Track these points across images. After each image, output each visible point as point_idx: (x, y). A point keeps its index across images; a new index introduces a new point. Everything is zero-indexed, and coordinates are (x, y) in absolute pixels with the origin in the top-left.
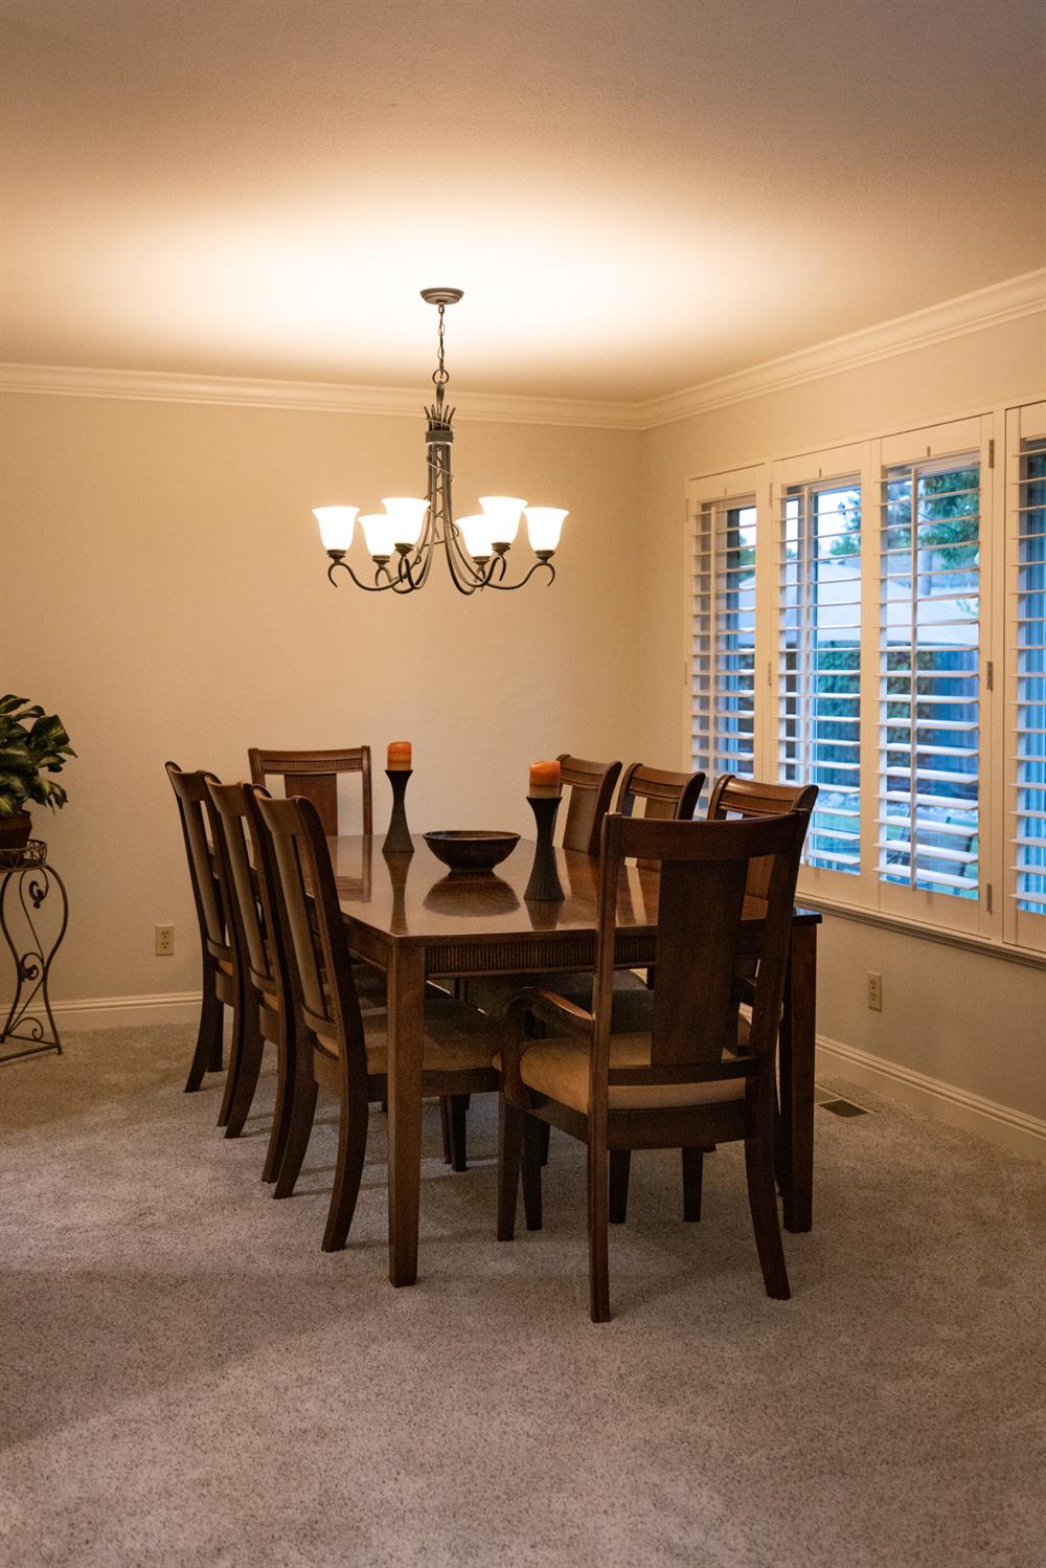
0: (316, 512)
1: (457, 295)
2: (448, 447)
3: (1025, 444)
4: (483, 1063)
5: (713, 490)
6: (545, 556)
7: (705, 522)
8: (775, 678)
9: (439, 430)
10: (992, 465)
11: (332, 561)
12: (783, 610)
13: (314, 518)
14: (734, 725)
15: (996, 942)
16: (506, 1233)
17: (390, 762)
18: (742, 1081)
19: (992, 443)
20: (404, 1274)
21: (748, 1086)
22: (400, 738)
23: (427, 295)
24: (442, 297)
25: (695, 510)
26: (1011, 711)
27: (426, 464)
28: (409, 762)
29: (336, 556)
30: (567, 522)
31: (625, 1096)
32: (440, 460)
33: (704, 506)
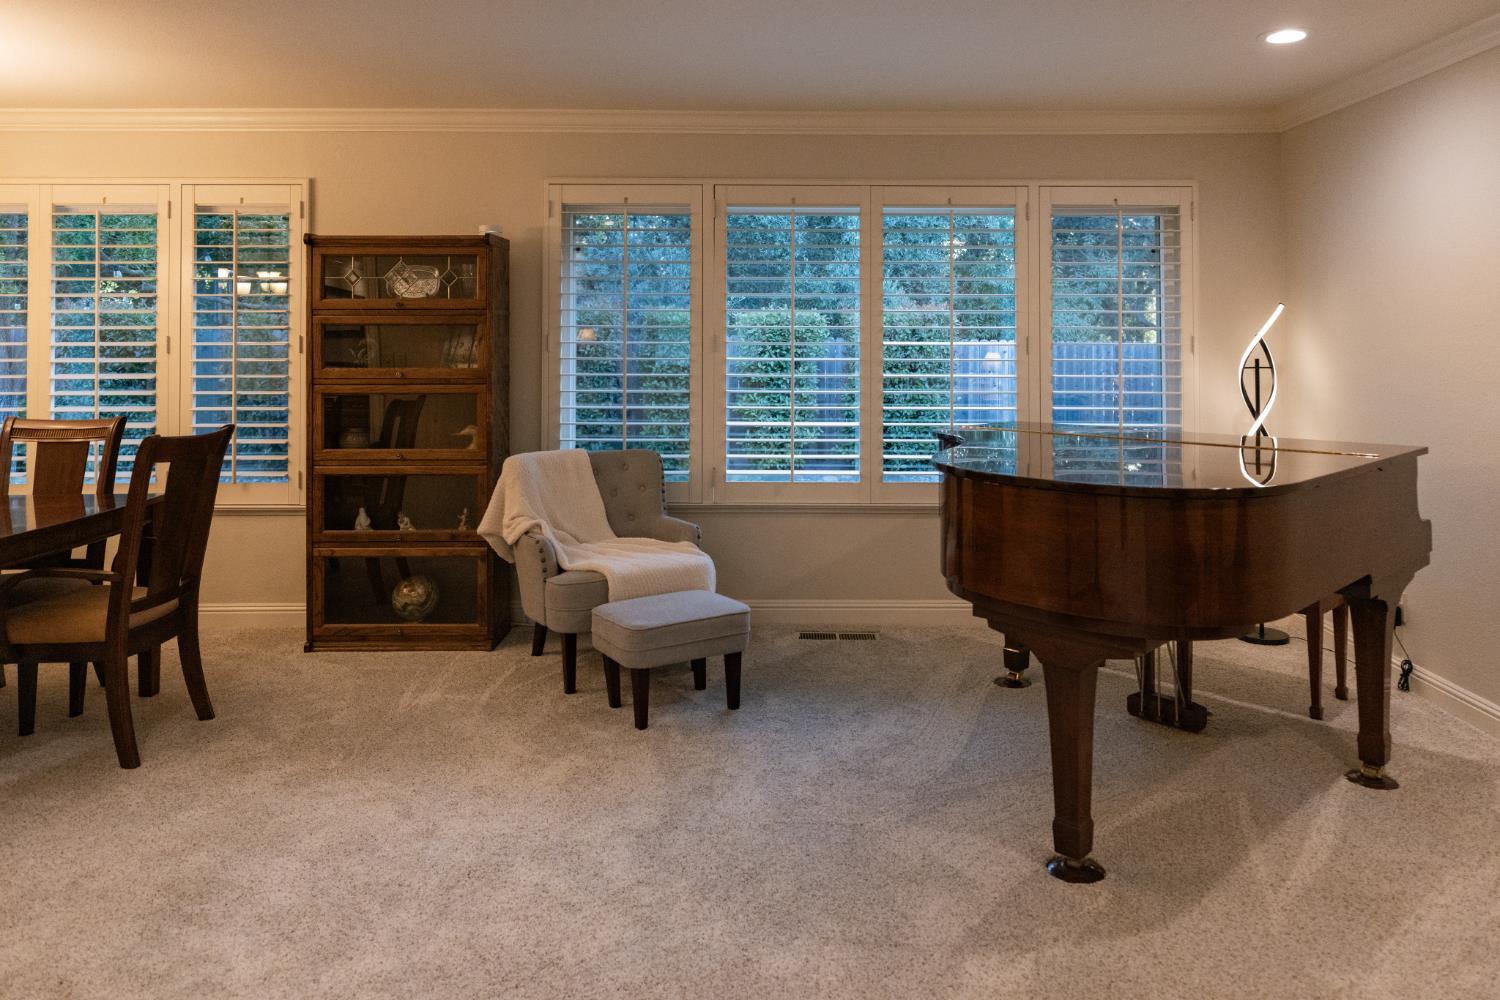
3: (200, 208)
10: (169, 216)
18: (179, 598)
19: (170, 202)
26: (188, 365)
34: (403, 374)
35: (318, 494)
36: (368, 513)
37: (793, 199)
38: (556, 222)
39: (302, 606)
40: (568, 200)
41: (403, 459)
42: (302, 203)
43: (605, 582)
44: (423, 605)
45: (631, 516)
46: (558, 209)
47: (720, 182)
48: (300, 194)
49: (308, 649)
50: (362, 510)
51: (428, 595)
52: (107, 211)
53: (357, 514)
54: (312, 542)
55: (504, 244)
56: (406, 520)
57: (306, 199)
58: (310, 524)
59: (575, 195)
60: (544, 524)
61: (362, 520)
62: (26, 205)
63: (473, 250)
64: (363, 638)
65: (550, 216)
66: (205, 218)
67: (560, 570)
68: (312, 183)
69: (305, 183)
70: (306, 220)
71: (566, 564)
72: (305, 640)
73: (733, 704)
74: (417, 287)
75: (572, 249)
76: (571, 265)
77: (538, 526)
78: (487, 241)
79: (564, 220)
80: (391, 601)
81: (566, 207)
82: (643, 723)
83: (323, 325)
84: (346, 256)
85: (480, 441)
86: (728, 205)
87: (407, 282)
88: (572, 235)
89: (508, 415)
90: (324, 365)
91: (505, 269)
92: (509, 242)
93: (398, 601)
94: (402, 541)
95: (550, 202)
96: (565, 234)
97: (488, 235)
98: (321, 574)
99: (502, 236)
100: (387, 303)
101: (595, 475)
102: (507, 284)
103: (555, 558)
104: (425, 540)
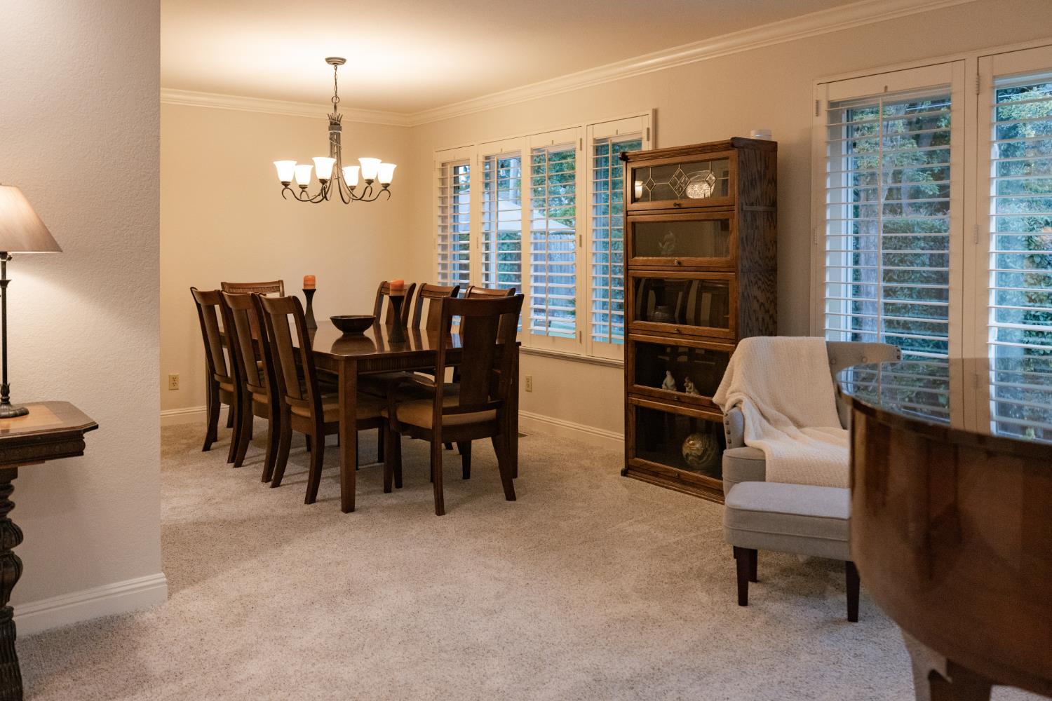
0: (275, 163)
1: (343, 61)
2: (339, 134)
3: (596, 141)
4: (376, 414)
5: (448, 157)
6: (386, 186)
7: (443, 171)
8: (480, 245)
9: (335, 124)
10: (581, 149)
11: (284, 187)
12: (483, 213)
13: (274, 168)
14: (457, 267)
15: (583, 355)
16: (387, 490)
17: (305, 285)
18: (494, 411)
19: (581, 139)
20: (349, 507)
21: (497, 413)
22: (309, 274)
23: (328, 60)
24: (336, 62)
25: (439, 166)
26: (590, 255)
27: (329, 141)
28: (314, 285)
29: (286, 184)
30: (396, 170)
31: (449, 419)
32: (335, 140)
33: (443, 165)
34: (679, 263)
35: (631, 355)
36: (673, 376)
38: (823, 120)
39: (624, 439)
40: (835, 97)
41: (679, 333)
42: (648, 129)
43: (764, 461)
44: (700, 457)
46: (824, 107)
47: (984, 54)
48: (648, 122)
49: (624, 473)
50: (668, 373)
51: (705, 452)
52: (554, 150)
53: (665, 376)
54: (628, 393)
55: (773, 146)
56: (691, 385)
57: (651, 126)
58: (626, 377)
59: (840, 92)
60: (746, 398)
61: (669, 380)
62: (520, 150)
63: (724, 153)
64: (656, 474)
65: (817, 114)
66: (600, 148)
67: (744, 445)
68: (655, 112)
69: (650, 113)
70: (650, 143)
71: (747, 441)
72: (623, 466)
73: (853, 617)
74: (699, 190)
75: (844, 144)
76: (844, 160)
77: (740, 401)
78: (734, 144)
79: (834, 115)
80: (680, 450)
81: (832, 104)
82: (743, 601)
83: (634, 224)
84: (647, 167)
85: (731, 322)
86: (994, 77)
87: (697, 187)
88: (844, 130)
89: (774, 302)
90: (634, 255)
91: (767, 167)
92: (776, 143)
93: (685, 451)
94: (680, 401)
95: (817, 102)
96: (833, 131)
97: (733, 139)
98: (632, 418)
99: (765, 139)
100: (669, 204)
101: (831, 363)
102: (774, 181)
103: (741, 432)
104: (694, 403)
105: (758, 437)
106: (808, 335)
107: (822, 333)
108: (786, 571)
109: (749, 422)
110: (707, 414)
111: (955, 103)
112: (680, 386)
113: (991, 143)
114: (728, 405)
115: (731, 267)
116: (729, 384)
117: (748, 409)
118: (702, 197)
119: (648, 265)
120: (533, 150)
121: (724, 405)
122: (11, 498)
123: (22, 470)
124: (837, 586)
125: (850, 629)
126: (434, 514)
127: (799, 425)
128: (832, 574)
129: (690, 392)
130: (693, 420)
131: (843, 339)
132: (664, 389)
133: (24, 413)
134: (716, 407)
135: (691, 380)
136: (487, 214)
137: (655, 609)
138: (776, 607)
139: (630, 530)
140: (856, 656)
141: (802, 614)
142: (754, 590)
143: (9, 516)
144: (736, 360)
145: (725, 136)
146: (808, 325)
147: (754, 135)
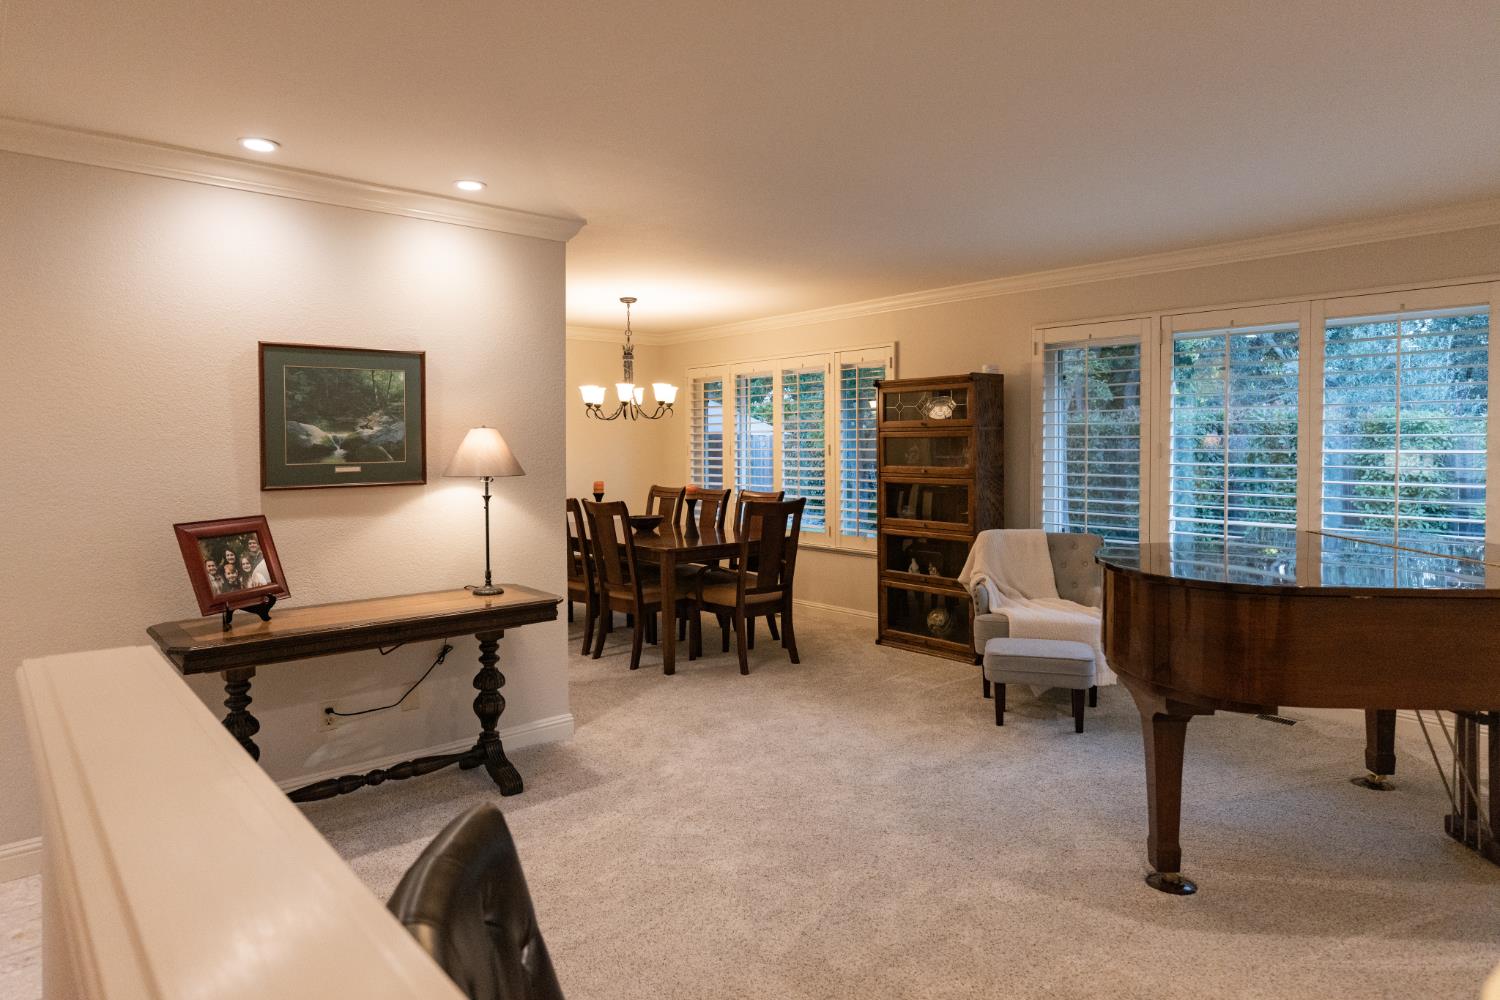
0: (581, 388)
1: (634, 300)
2: (632, 362)
3: (843, 366)
5: (700, 374)
6: (670, 405)
7: (695, 387)
8: (731, 447)
9: (628, 354)
10: (829, 372)
11: (588, 408)
12: (735, 425)
13: (579, 390)
15: (833, 547)
17: (595, 489)
18: (781, 592)
19: (830, 365)
21: (777, 595)
23: (622, 300)
24: (628, 301)
25: (691, 382)
26: (838, 462)
27: (623, 368)
28: (602, 489)
29: (589, 405)
31: (751, 599)
32: (628, 367)
33: (695, 381)
34: (925, 471)
35: (883, 546)
36: (917, 562)
37: (1232, 322)
38: (1040, 358)
39: (876, 615)
40: (1049, 341)
41: (926, 527)
42: (892, 359)
43: (1007, 623)
44: (942, 627)
45: (1075, 584)
46: (1041, 348)
47: (1166, 313)
48: (891, 352)
49: (878, 642)
50: (913, 560)
52: (805, 372)
53: (911, 562)
54: (881, 576)
55: (1001, 377)
56: (934, 569)
57: (894, 356)
58: (879, 564)
59: (1054, 337)
60: (987, 578)
61: (914, 566)
62: (771, 372)
63: (965, 385)
64: (906, 642)
65: (1036, 354)
66: (847, 372)
67: (989, 612)
68: (897, 345)
69: (893, 345)
70: (893, 370)
71: (993, 608)
72: (877, 637)
73: (1079, 729)
74: (940, 412)
75: (1056, 378)
76: (1056, 390)
77: (984, 580)
78: (972, 378)
79: (1048, 356)
80: (926, 621)
81: (1048, 346)
82: (1000, 722)
83: (885, 439)
84: (896, 393)
85: (970, 518)
86: (1173, 332)
87: (937, 409)
88: (1056, 366)
89: (1002, 502)
90: (885, 464)
91: (996, 396)
92: (1002, 376)
93: (930, 622)
94: (926, 582)
95: (1036, 344)
96: (1048, 367)
97: (972, 374)
98: (885, 596)
99: (995, 372)
100: (918, 423)
101: (1050, 550)
102: (1001, 407)
103: (986, 602)
104: (939, 584)
105: (999, 606)
106: (1029, 527)
107: (1040, 526)
108: (1025, 705)
109: (992, 595)
110: (950, 591)
111: (1145, 350)
112: (923, 569)
113: (1170, 382)
114: (973, 583)
115: (970, 474)
116: (971, 568)
117: (989, 585)
118: (943, 417)
119: (897, 473)
120: (783, 372)
121: (968, 584)
122: (497, 653)
123: (507, 632)
124: (1064, 713)
125: (1078, 737)
126: (739, 674)
127: (1028, 598)
128: (1058, 706)
129: (934, 574)
130: (934, 596)
131: (1056, 531)
132: (910, 573)
133: (501, 592)
134: (960, 586)
135: (933, 565)
136: (738, 426)
137: (937, 729)
138: (1025, 726)
139: (899, 681)
140: (1086, 751)
141: (1042, 729)
142: (1006, 717)
143: (496, 665)
144: (977, 550)
145: (967, 372)
146: (1030, 520)
147: (984, 370)
